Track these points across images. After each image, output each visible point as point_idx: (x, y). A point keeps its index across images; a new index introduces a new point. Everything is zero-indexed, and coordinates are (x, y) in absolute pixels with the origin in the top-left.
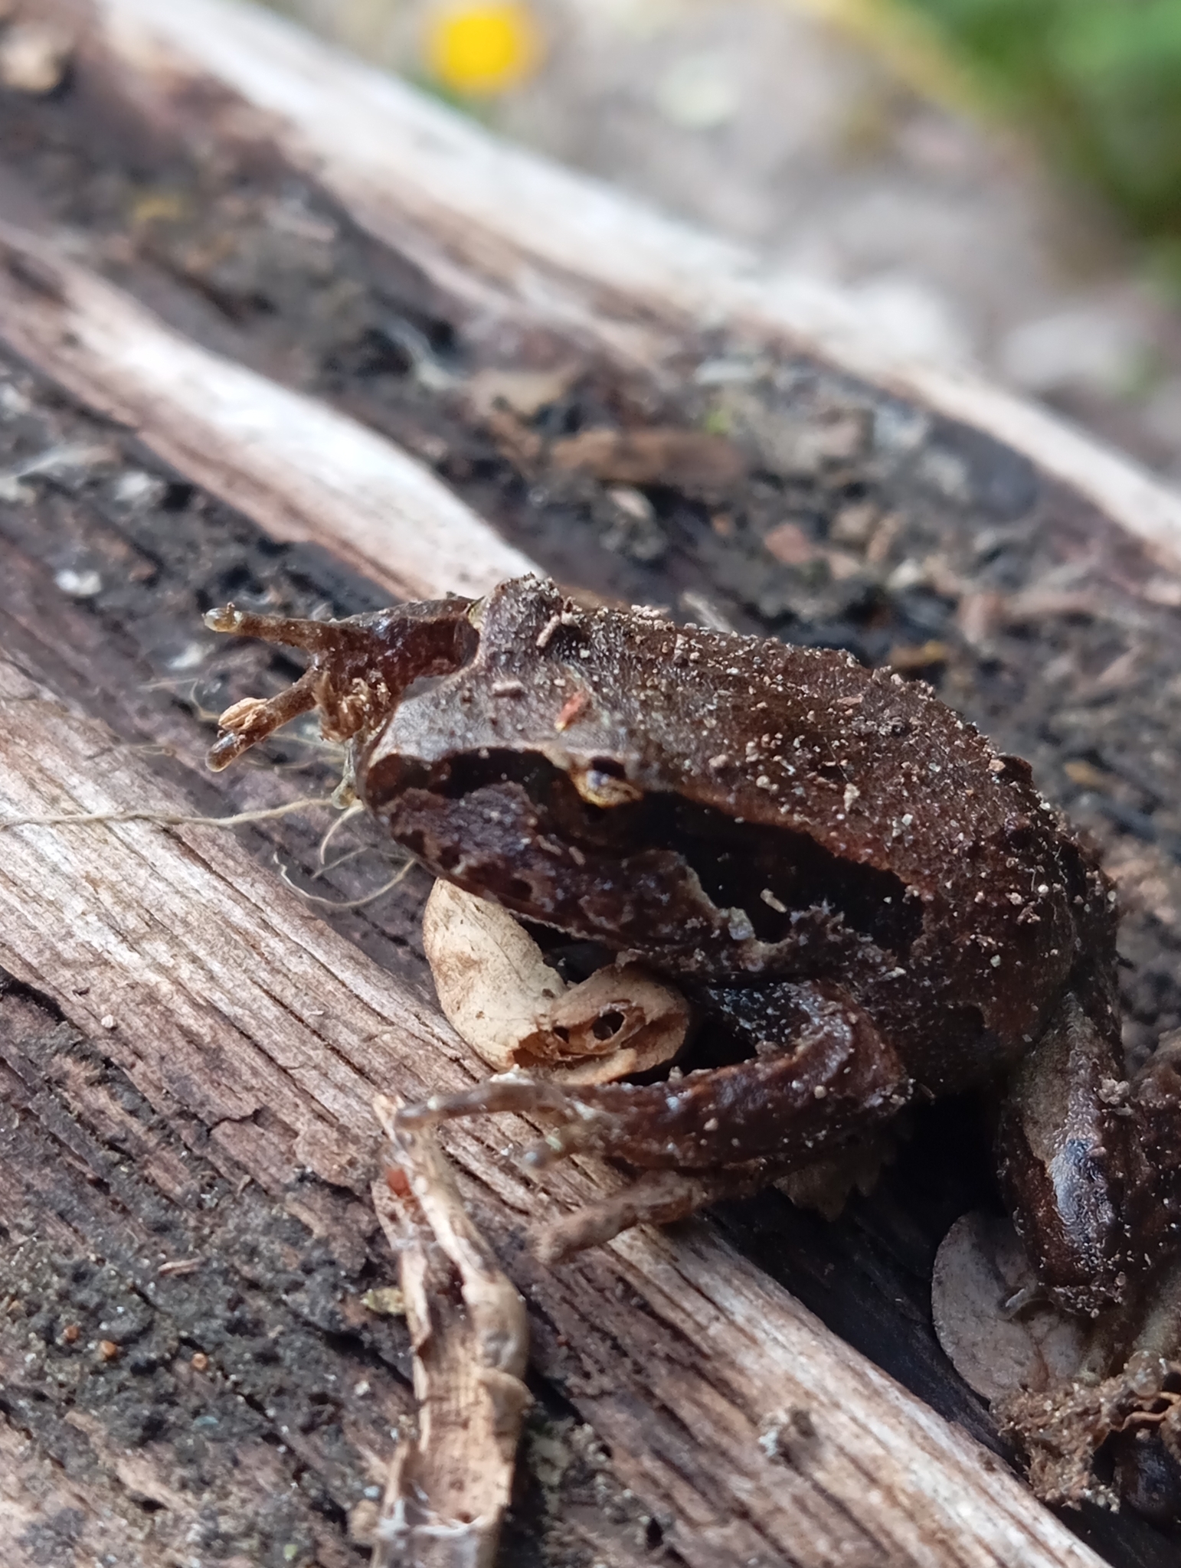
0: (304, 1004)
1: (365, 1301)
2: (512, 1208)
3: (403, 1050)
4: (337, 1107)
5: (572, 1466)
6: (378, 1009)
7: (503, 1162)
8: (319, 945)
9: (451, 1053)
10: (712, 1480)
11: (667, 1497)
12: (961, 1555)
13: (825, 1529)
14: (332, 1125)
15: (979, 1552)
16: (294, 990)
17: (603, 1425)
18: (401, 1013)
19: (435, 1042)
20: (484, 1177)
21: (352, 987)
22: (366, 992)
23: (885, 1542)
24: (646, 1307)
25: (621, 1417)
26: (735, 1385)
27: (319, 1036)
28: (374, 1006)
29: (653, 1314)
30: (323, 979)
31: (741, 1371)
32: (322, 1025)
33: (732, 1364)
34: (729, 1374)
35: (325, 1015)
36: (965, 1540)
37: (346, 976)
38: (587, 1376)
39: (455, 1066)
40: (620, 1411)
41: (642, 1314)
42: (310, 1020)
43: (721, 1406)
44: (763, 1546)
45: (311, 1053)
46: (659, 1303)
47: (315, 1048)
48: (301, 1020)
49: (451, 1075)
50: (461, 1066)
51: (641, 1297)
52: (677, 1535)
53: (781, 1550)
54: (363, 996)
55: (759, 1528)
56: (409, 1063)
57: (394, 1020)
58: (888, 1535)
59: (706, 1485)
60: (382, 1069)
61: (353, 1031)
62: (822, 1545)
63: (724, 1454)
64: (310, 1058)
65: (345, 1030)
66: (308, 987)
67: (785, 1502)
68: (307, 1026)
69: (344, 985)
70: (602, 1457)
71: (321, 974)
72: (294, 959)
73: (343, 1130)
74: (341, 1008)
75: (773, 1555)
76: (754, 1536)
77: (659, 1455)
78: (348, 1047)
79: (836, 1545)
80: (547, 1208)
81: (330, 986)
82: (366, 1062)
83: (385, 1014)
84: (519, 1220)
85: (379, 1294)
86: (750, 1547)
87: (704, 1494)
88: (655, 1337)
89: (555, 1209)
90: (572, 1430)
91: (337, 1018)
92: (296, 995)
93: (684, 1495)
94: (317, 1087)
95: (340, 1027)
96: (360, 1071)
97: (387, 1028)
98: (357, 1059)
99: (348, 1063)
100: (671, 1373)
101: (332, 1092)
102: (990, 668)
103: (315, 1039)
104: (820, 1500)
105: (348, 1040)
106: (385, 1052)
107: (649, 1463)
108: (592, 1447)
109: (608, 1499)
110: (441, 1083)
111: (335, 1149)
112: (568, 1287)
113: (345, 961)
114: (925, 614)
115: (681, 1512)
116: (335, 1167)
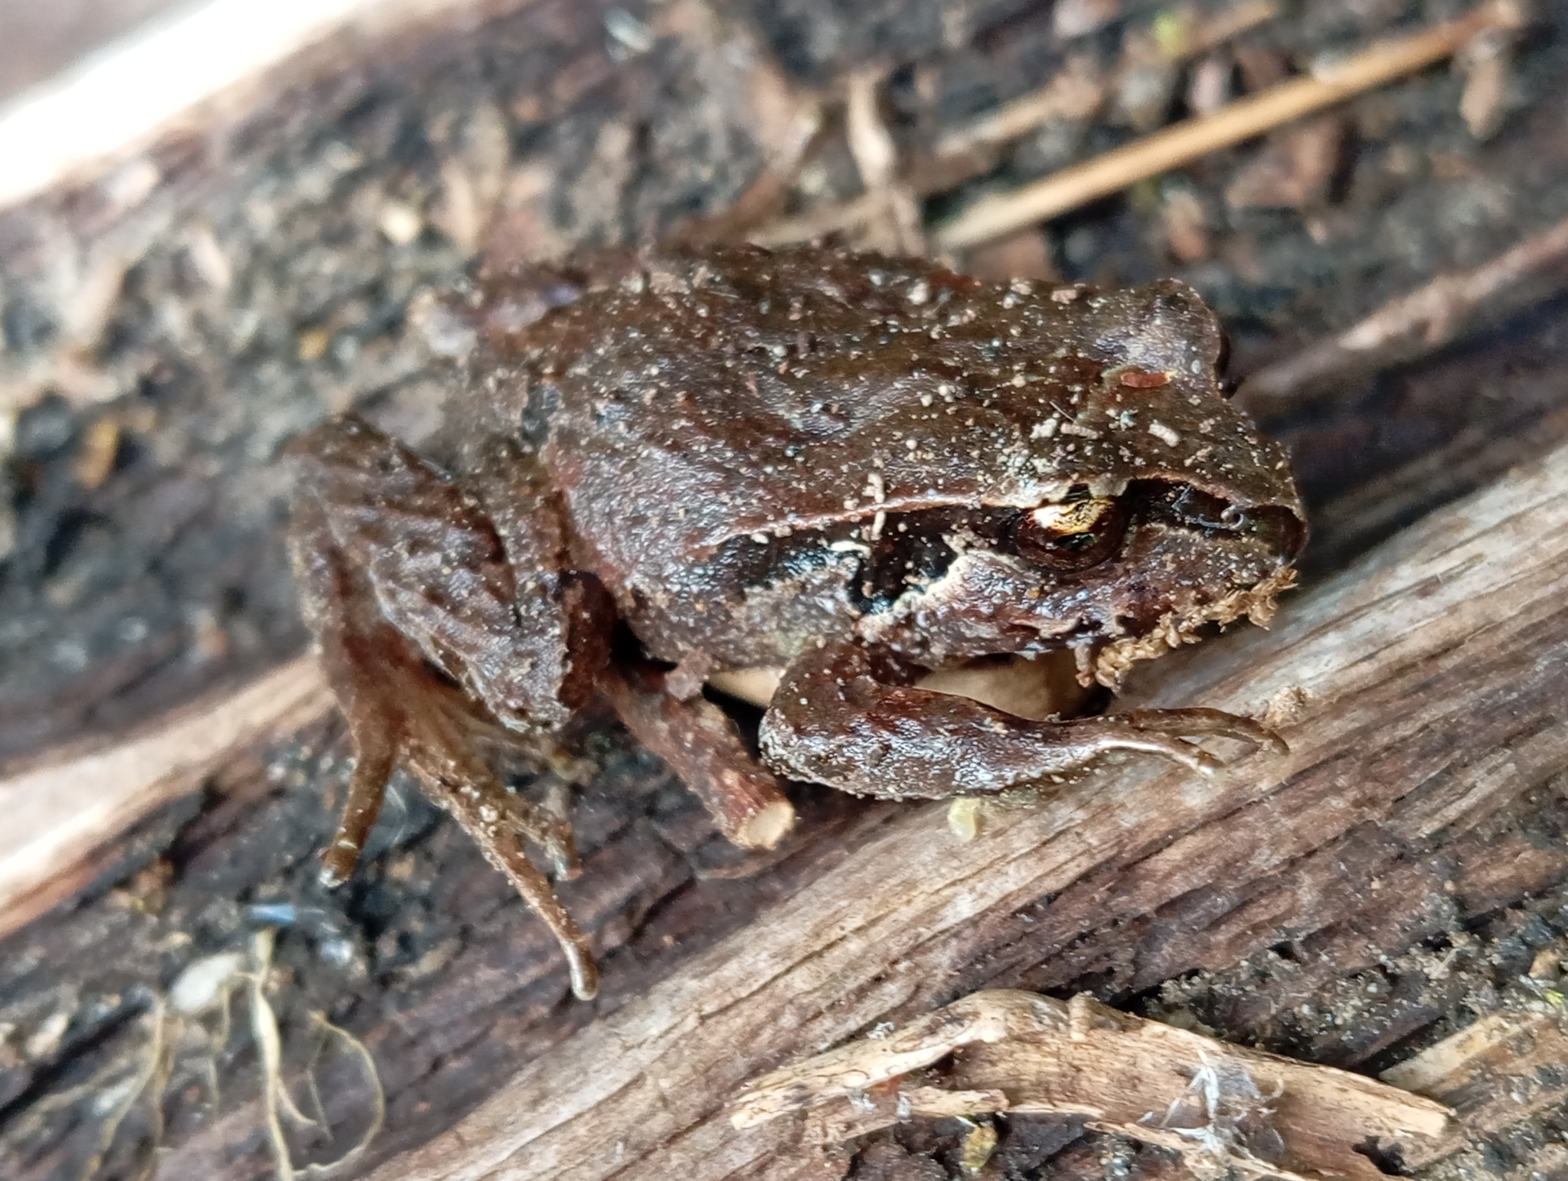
0: (606, 1161)
1: (974, 1170)
2: (910, 999)
3: (685, 1069)
4: (752, 1150)
5: (1193, 1010)
6: (619, 1085)
7: (853, 997)
8: (514, 1133)
9: (692, 1022)
10: (1253, 884)
11: (1257, 929)
12: (1355, 687)
13: (1320, 795)
14: (773, 1160)
15: (1354, 672)
16: (584, 1168)
17: (1168, 970)
18: (626, 1062)
19: (673, 1036)
20: (870, 1018)
21: (586, 1107)
22: (593, 1094)
23: (1339, 748)
24: (1051, 898)
25: (1167, 949)
26: (1156, 836)
27: (650, 1152)
28: (615, 1088)
29: (1058, 894)
30: (570, 1136)
31: (1142, 827)
32: (636, 1147)
33: (1132, 833)
34: (1143, 839)
35: (625, 1140)
36: (1341, 680)
37: (566, 1112)
38: (1110, 972)
39: (711, 1022)
40: (1160, 950)
41: (1056, 904)
42: (629, 1157)
43: (1174, 854)
44: (1329, 855)
45: (674, 1163)
46: (1052, 884)
47: (668, 1159)
48: (626, 1167)
49: (723, 1028)
50: (710, 1016)
51: (1041, 898)
52: (1298, 929)
53: (1335, 840)
54: (601, 1096)
55: (1310, 854)
56: (701, 1067)
57: (635, 1073)
58: (1333, 743)
59: (1257, 889)
60: (705, 1095)
61: (652, 1114)
62: (1337, 803)
63: (1228, 865)
64: (680, 1165)
65: (649, 1123)
66: (583, 1152)
67: (1290, 823)
68: (633, 1163)
69: (579, 1116)
70: (1196, 980)
71: (559, 1136)
72: (534, 1163)
73: (782, 1150)
74: (616, 1123)
75: (1340, 848)
76: (1315, 860)
77: (1215, 924)
78: (671, 1125)
79: (1339, 791)
80: (918, 966)
81: (581, 1131)
82: (693, 1111)
83: (627, 1079)
84: (926, 997)
85: (967, 1155)
86: (1328, 867)
87: (1262, 894)
88: (1086, 898)
89: (918, 959)
90: (1160, 1000)
91: (630, 1128)
92: (592, 1166)
93: (1259, 913)
94: (723, 1165)
95: (644, 1128)
96: (704, 1118)
97: (650, 1080)
98: (688, 1119)
99: (689, 1129)
100: (1128, 892)
101: (729, 1152)
102: (148, 389)
103: (653, 1157)
104: (1290, 792)
105: (660, 1123)
106: (685, 1086)
107: (1221, 936)
108: (1186, 986)
109: (1240, 986)
110: (733, 1040)
111: (804, 1162)
112: (1012, 967)
113: (542, 1109)
114: (52, 429)
115: (1274, 921)
116: (827, 1165)
